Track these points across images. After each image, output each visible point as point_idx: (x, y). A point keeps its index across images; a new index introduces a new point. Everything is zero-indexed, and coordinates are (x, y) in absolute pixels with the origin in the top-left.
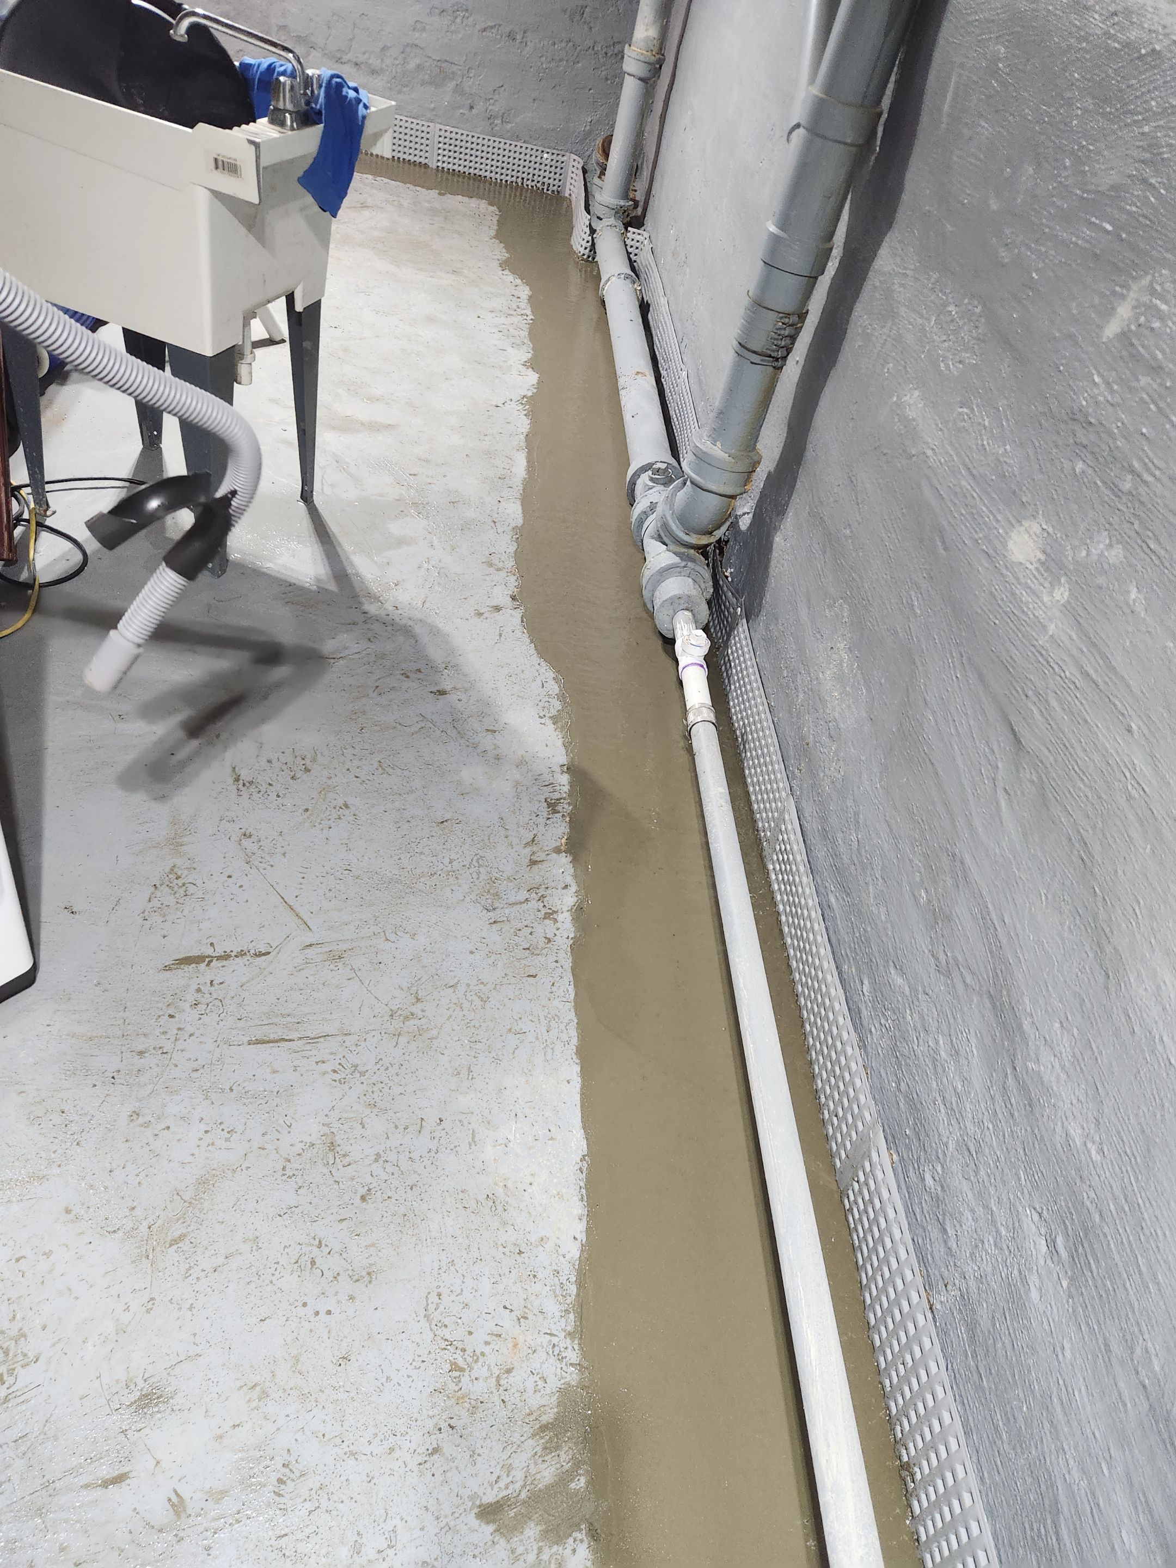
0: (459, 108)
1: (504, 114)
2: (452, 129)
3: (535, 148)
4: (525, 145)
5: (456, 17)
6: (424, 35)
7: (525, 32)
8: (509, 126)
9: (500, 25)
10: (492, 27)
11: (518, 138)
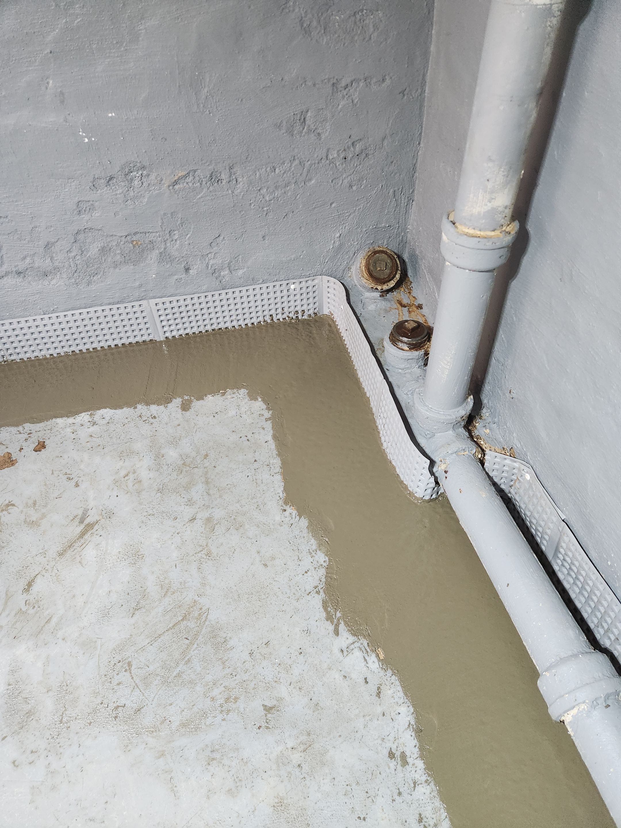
0: (171, 275)
1: (229, 264)
2: (171, 299)
3: (278, 284)
4: (264, 286)
5: (132, 180)
6: (97, 214)
7: (231, 168)
8: (240, 272)
9: (195, 171)
10: (185, 176)
11: (254, 281)
